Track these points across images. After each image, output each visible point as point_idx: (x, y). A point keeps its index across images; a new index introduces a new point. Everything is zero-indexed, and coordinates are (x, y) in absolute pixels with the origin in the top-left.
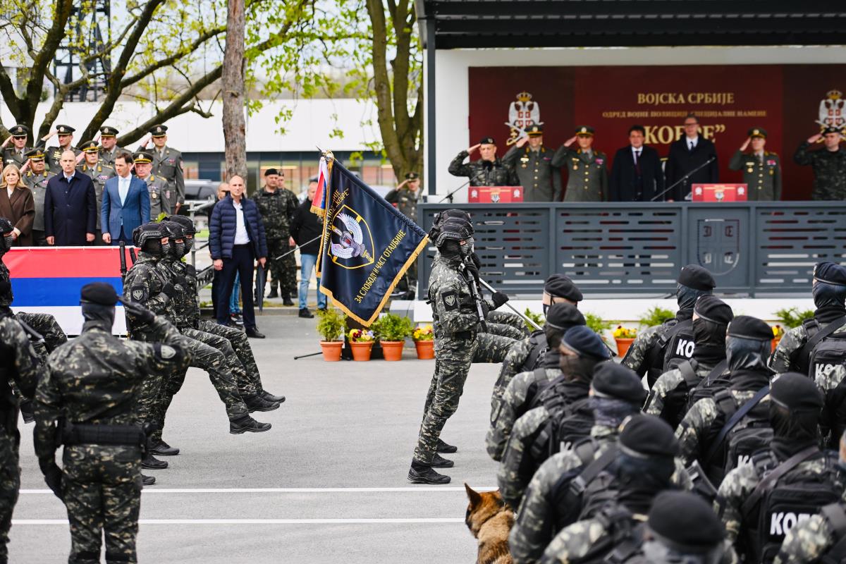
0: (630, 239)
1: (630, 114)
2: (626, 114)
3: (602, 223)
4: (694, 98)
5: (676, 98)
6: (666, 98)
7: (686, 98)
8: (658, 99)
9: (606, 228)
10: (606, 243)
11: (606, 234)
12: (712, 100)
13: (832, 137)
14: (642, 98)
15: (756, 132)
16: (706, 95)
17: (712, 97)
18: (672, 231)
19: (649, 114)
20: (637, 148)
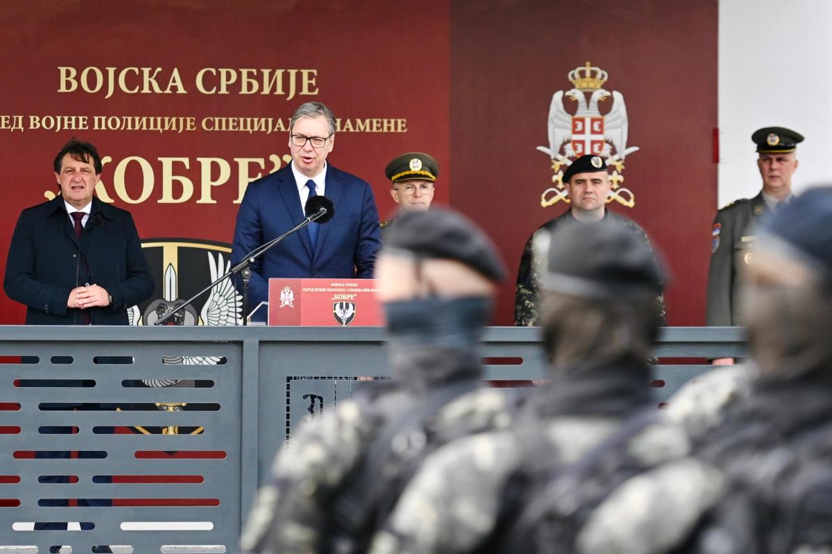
0: (97, 430)
1: (35, 122)
2: (26, 123)
3: (20, 383)
4: (211, 81)
5: (163, 80)
6: (134, 80)
7: (188, 81)
8: (114, 80)
9: (31, 399)
10: (30, 439)
11: (30, 415)
12: (261, 88)
14: (68, 79)
16: (244, 72)
17: (260, 78)
18: (215, 407)
19: (91, 123)
20: (76, 203)
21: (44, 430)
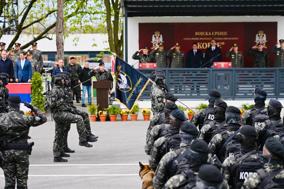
0: (193, 81)
1: (193, 39)
2: (191, 39)
3: (184, 75)
4: (214, 33)
5: (208, 33)
6: (205, 34)
7: (211, 33)
8: (202, 34)
9: (185, 77)
10: (184, 82)
11: (185, 79)
13: (260, 46)
14: (197, 34)
15: (235, 45)
16: (218, 32)
17: (220, 33)
18: (207, 78)
19: (199, 39)
20: (195, 50)
21: (186, 81)
